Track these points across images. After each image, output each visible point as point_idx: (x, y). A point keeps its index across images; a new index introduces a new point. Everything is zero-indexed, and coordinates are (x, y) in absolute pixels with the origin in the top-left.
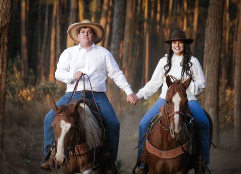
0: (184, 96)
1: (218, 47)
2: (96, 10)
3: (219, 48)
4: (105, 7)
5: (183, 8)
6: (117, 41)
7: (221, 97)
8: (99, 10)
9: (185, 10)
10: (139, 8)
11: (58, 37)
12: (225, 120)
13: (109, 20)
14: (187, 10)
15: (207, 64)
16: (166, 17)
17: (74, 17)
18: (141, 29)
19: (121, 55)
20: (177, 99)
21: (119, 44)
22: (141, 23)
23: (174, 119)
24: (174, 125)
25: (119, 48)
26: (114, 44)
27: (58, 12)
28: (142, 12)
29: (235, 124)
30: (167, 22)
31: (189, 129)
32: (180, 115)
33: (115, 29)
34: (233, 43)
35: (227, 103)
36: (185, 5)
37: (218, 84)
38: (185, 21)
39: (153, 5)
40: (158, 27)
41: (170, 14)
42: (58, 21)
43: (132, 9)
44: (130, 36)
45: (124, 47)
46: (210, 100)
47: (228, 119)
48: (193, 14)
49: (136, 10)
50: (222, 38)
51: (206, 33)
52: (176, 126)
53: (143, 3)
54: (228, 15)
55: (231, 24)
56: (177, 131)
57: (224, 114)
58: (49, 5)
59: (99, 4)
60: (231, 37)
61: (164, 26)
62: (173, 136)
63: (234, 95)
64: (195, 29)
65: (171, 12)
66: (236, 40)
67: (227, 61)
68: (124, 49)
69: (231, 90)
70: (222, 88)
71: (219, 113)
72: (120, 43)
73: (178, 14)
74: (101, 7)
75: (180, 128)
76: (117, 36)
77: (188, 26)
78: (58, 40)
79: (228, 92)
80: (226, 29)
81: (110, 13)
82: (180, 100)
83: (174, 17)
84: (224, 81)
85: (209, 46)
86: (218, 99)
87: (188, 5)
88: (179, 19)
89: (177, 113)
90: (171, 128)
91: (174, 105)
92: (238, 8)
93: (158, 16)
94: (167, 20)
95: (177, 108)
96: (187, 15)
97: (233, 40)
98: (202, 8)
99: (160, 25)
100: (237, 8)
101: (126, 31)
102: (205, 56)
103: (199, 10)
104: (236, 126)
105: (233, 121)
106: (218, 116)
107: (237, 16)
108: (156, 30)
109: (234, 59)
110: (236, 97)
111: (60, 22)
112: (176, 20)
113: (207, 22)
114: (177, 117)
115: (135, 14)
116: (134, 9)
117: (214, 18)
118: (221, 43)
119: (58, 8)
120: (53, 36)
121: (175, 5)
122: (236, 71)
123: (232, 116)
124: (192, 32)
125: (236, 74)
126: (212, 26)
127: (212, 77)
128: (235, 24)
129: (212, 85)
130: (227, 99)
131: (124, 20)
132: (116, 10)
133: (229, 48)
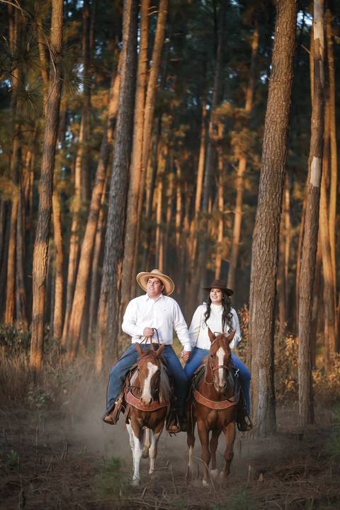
0: (227, 349)
1: (272, 272)
2: (80, 209)
3: (274, 273)
4: (94, 206)
5: (218, 207)
6: (113, 260)
7: (277, 349)
8: (85, 209)
9: (221, 209)
10: (147, 206)
11: (19, 253)
12: (284, 386)
13: (100, 225)
14: (224, 210)
15: (255, 300)
16: (190, 220)
17: (44, 223)
18: (151, 239)
19: (118, 283)
20: (221, 354)
21: (115, 266)
22: (151, 230)
23: (218, 374)
24: (219, 380)
25: (115, 272)
26: (109, 264)
27: (19, 214)
28: (153, 212)
29: (300, 393)
30: (192, 229)
31: (234, 380)
32: (224, 369)
33: (109, 241)
34: (296, 263)
35: (287, 360)
36: (221, 202)
37: (273, 330)
38: (221, 228)
39: (170, 202)
40: (178, 235)
41: (196, 216)
42: (19, 227)
43: (136, 209)
44: (134, 251)
45: (124, 269)
46: (261, 357)
47: (289, 386)
48: (232, 215)
49: (143, 209)
50: (278, 254)
51: (253, 250)
52: (221, 381)
53: (155, 198)
54: (288, 218)
55: (293, 232)
56: (221, 384)
57: (282, 377)
58: (6, 202)
59: (84, 200)
60: (293, 253)
61: (188, 234)
62: (218, 390)
63: (298, 346)
64: (236, 240)
65: (199, 214)
66: (301, 258)
67: (288, 291)
68: (123, 274)
69: (294, 338)
70: (278, 337)
71: (275, 375)
72: (118, 263)
73: (209, 217)
74: (88, 205)
75: (224, 382)
76: (113, 252)
77: (224, 235)
78: (19, 258)
79: (289, 342)
80: (285, 240)
81: (101, 214)
82: (224, 354)
83: (203, 220)
84: (282, 324)
85: (259, 270)
86: (273, 354)
87: (225, 202)
88: (211, 224)
89: (222, 367)
90: (216, 382)
91: (218, 359)
92: (304, 207)
93: (178, 218)
94: (193, 224)
95: (221, 363)
96: (224, 218)
97: (296, 257)
98: (246, 206)
99: (181, 232)
100: (302, 206)
101: (127, 244)
102: (251, 287)
103: (243, 210)
104: (302, 398)
105: (297, 388)
106: (272, 382)
107: (303, 219)
108: (175, 240)
109: (297, 289)
110: (301, 350)
111: (21, 229)
112: (206, 225)
113: (255, 233)
114: (221, 371)
115: (141, 217)
116: (139, 209)
117: (266, 226)
118: (277, 266)
119: (20, 206)
120: (11, 252)
121: (205, 201)
122: (300, 309)
123: (296, 381)
124: (232, 244)
125: (301, 314)
126: (263, 240)
127: (263, 321)
128: (299, 232)
129: (263, 333)
130: (287, 354)
131: (125, 227)
132: (111, 211)
133: (290, 270)
